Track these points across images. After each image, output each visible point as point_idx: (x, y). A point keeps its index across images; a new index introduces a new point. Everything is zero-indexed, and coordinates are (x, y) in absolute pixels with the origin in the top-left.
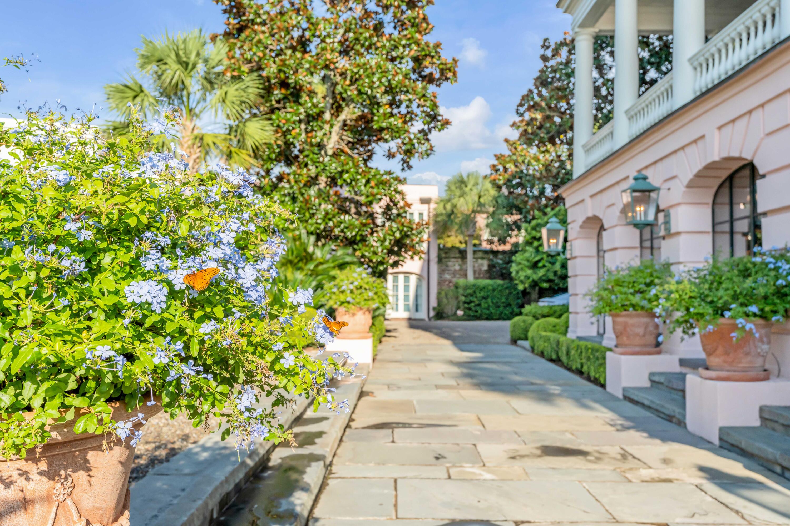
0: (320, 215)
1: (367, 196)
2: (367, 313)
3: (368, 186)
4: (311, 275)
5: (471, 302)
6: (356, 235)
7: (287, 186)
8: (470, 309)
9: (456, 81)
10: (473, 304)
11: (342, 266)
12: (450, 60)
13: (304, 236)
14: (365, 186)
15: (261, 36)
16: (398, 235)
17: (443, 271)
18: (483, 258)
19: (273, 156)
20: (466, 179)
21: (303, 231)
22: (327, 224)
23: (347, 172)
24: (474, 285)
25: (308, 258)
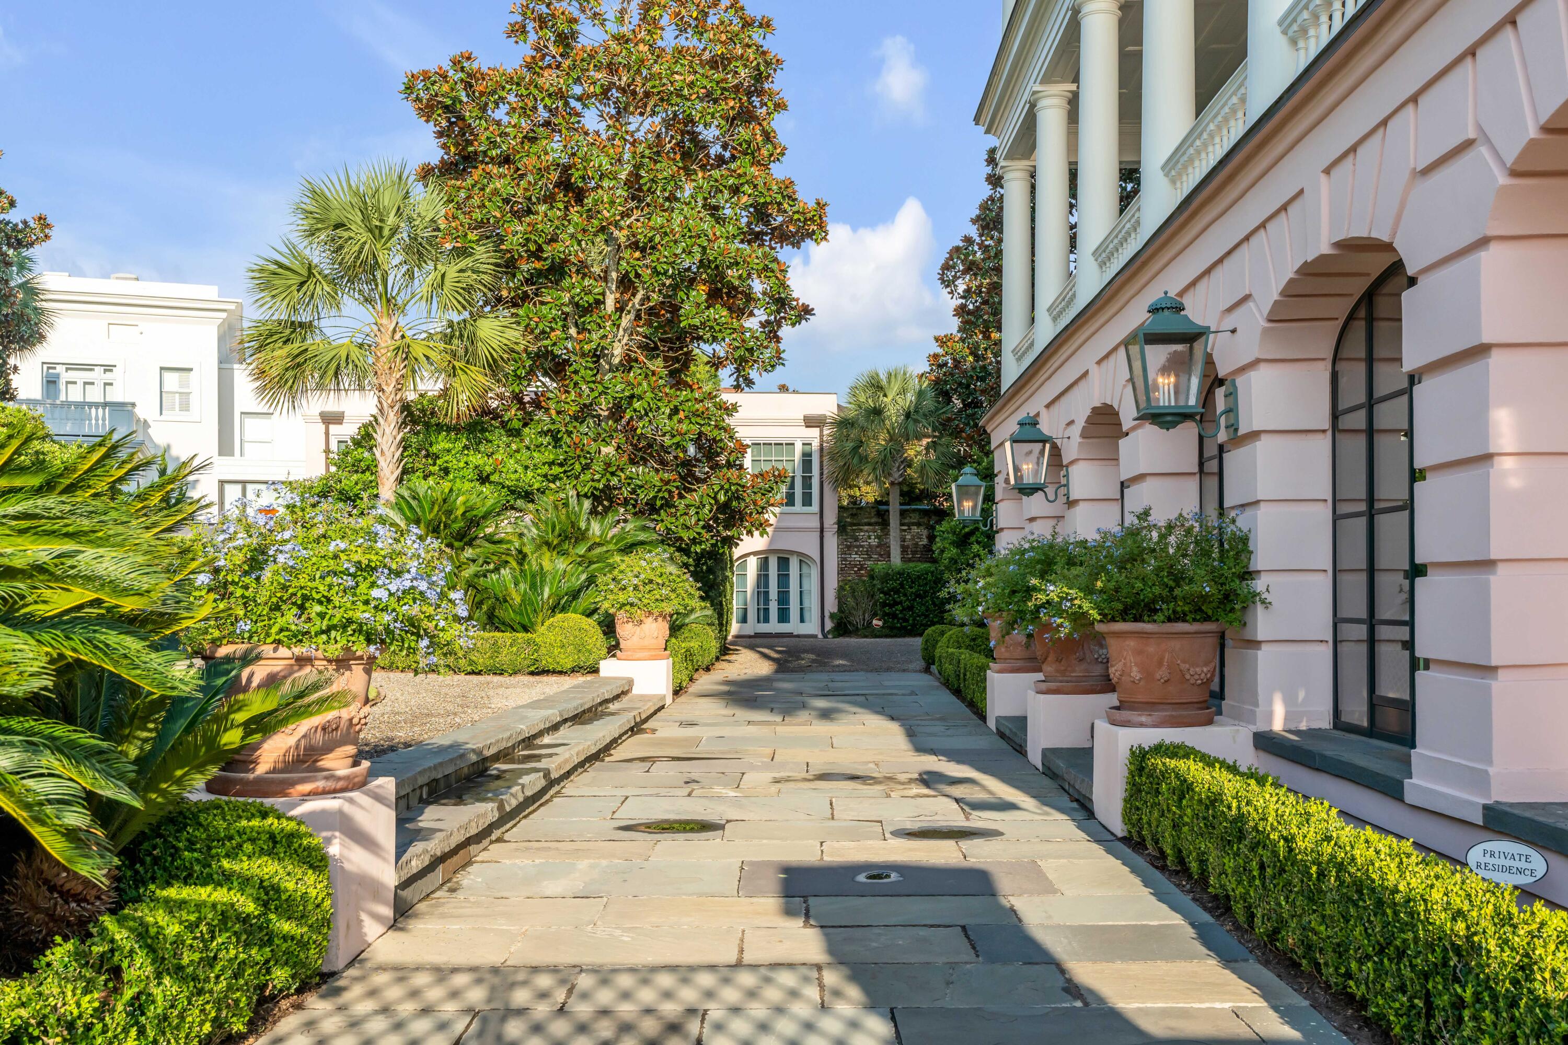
0: (597, 467)
1: (673, 436)
2: (660, 619)
3: (675, 418)
4: (580, 564)
5: (896, 603)
6: (655, 497)
7: (546, 418)
8: (894, 616)
9: (824, 238)
10: (899, 607)
11: (628, 549)
12: (812, 204)
13: (573, 501)
14: (670, 417)
15: (498, 184)
16: (722, 498)
17: (849, 547)
18: (918, 524)
19: (522, 373)
20: (884, 382)
21: (572, 493)
22: (608, 480)
23: (640, 398)
24: (900, 574)
25: (580, 536)
